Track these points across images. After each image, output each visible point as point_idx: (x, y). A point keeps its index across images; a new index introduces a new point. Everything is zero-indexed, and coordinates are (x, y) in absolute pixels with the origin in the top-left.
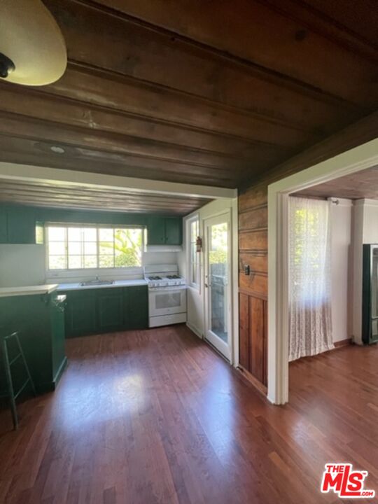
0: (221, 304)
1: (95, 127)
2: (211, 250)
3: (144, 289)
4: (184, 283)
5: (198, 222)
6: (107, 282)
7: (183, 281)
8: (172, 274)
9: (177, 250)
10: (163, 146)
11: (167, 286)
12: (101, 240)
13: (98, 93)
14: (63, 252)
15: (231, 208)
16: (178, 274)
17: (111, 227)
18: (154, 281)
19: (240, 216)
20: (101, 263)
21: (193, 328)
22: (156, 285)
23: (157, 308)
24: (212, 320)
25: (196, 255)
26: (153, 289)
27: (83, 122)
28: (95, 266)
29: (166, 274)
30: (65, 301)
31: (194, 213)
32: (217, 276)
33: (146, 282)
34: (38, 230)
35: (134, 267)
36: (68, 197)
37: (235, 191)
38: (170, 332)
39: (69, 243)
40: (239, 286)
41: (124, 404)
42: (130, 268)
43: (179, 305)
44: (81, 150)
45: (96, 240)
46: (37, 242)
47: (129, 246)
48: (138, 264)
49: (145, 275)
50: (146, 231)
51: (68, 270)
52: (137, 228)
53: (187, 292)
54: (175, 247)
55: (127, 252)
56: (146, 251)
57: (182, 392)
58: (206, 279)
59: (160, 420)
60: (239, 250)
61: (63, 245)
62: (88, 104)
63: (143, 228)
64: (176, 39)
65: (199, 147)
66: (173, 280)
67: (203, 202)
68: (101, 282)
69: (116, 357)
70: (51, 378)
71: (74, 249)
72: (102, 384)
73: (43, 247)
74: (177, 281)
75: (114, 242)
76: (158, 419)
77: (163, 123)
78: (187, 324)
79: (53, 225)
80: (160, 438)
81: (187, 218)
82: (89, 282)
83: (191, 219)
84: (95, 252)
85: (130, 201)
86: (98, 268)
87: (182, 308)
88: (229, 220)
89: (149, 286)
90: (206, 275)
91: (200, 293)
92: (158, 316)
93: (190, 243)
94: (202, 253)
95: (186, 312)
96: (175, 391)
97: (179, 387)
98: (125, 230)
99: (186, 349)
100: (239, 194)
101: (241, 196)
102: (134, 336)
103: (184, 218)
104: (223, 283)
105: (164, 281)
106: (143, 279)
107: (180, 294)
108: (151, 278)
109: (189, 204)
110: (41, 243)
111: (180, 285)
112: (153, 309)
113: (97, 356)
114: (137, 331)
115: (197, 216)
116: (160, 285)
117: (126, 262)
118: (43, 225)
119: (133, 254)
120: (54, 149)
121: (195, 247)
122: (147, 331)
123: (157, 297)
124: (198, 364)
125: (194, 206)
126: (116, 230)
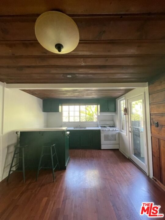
0: (138, 142)
1: (84, 65)
2: (132, 114)
3: (99, 132)
4: (118, 130)
5: (124, 101)
6: (83, 128)
7: (117, 129)
8: (111, 125)
9: (113, 114)
10: (111, 67)
11: (109, 130)
12: (81, 110)
13: (86, 51)
14: (68, 115)
15: (145, 93)
16: (114, 125)
17: (85, 105)
18: (103, 128)
19: (151, 96)
20: (81, 120)
21: (123, 152)
22: (104, 130)
23: (105, 140)
24: (134, 149)
25: (123, 117)
26: (103, 132)
27: (79, 64)
28: (79, 121)
29: (108, 125)
30: (69, 134)
31: (122, 96)
32: (135, 127)
33: (99, 128)
34: (60, 107)
35: (93, 122)
36: (70, 94)
37: (147, 83)
38: (111, 152)
39: (70, 112)
40: (151, 133)
41: (93, 183)
42: (91, 122)
43: (115, 140)
44: (77, 75)
45: (79, 110)
46: (60, 111)
47: (91, 112)
48: (95, 120)
49: (99, 125)
50: (99, 106)
51: (69, 122)
52: (95, 105)
53: (119, 134)
54: (112, 112)
55: (90, 115)
56: (99, 114)
57: (120, 184)
58: (130, 129)
59: (111, 195)
60: (150, 114)
61: (68, 112)
62: (82, 56)
63: (98, 105)
64: (123, 17)
65: (128, 64)
66: (112, 128)
67: (127, 91)
68: (81, 128)
69: (88, 160)
70: (65, 165)
71: (72, 114)
72: (83, 171)
73: (61, 113)
74: (114, 129)
75: (86, 111)
76: (109, 195)
77: (112, 57)
78: (119, 150)
79: (64, 105)
80: (112, 205)
81: (119, 99)
82: (76, 127)
83: (120, 100)
84: (79, 115)
85: (93, 94)
86: (80, 122)
87: (117, 142)
88: (144, 98)
89: (101, 130)
90: (130, 126)
91: (127, 135)
92: (105, 144)
93: (120, 111)
94: (127, 116)
95: (119, 144)
96: (117, 183)
97: (119, 181)
98: (89, 106)
99: (121, 162)
100: (149, 85)
101: (150, 86)
102: (95, 152)
103: (116, 99)
104: (139, 131)
105: (108, 128)
106: (98, 127)
107: (115, 135)
108: (101, 127)
109: (120, 92)
110: (61, 112)
111: (115, 131)
112: (103, 141)
113: (80, 159)
114: (96, 150)
115: (124, 98)
116: (106, 130)
117: (90, 119)
118: (61, 105)
119: (92, 116)
120: (68, 76)
121: (123, 112)
122: (100, 151)
123: (105, 135)
124: (128, 171)
125: (122, 93)
126: (87, 106)
